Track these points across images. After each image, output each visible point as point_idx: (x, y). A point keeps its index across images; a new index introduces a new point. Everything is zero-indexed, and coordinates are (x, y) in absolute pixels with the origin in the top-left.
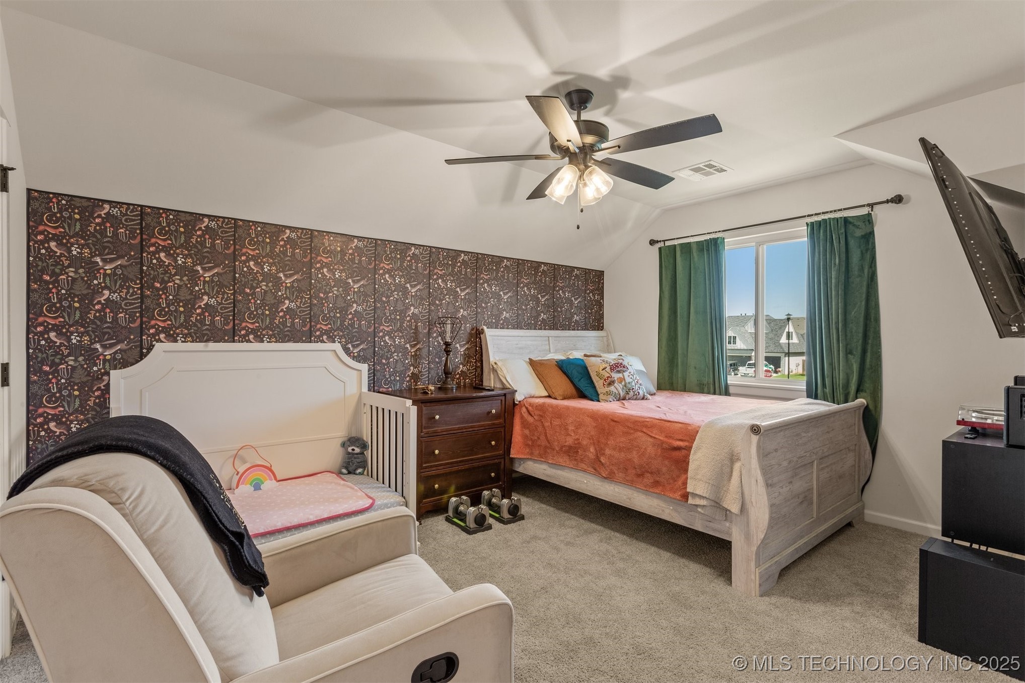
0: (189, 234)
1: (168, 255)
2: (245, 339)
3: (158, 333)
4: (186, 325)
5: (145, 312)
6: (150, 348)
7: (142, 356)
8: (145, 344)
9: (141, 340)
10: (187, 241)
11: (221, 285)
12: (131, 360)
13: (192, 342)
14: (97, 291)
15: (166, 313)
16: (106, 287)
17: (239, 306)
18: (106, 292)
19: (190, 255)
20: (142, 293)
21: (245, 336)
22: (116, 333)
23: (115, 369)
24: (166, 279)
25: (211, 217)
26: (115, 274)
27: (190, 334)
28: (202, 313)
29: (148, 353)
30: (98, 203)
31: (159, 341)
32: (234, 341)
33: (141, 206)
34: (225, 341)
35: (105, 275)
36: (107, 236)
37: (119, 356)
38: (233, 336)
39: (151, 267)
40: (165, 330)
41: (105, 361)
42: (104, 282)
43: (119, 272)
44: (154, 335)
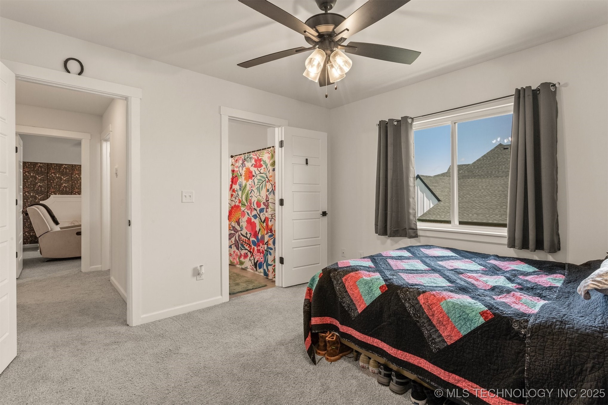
0: (60, 169)
1: (54, 174)
2: (75, 194)
3: (52, 193)
4: (59, 191)
5: (49, 188)
6: (50, 196)
7: (48, 198)
8: (48, 195)
9: (48, 194)
10: (59, 171)
11: (68, 181)
12: (45, 199)
13: (61, 195)
14: (37, 183)
15: (54, 188)
16: (39, 182)
17: (73, 186)
18: (39, 183)
19: (60, 174)
20: (48, 184)
21: (75, 193)
22: (41, 193)
23: (41, 201)
24: (54, 180)
25: (65, 165)
26: (41, 179)
27: (60, 193)
28: (63, 188)
29: (49, 197)
30: (37, 163)
31: (52, 194)
32: (72, 195)
33: (48, 163)
34: (70, 195)
35: (39, 179)
36: (39, 171)
37: (42, 198)
38: (71, 193)
39: (50, 177)
40: (53, 192)
41: (39, 199)
42: (39, 181)
43: (42, 179)
44: (51, 193)
